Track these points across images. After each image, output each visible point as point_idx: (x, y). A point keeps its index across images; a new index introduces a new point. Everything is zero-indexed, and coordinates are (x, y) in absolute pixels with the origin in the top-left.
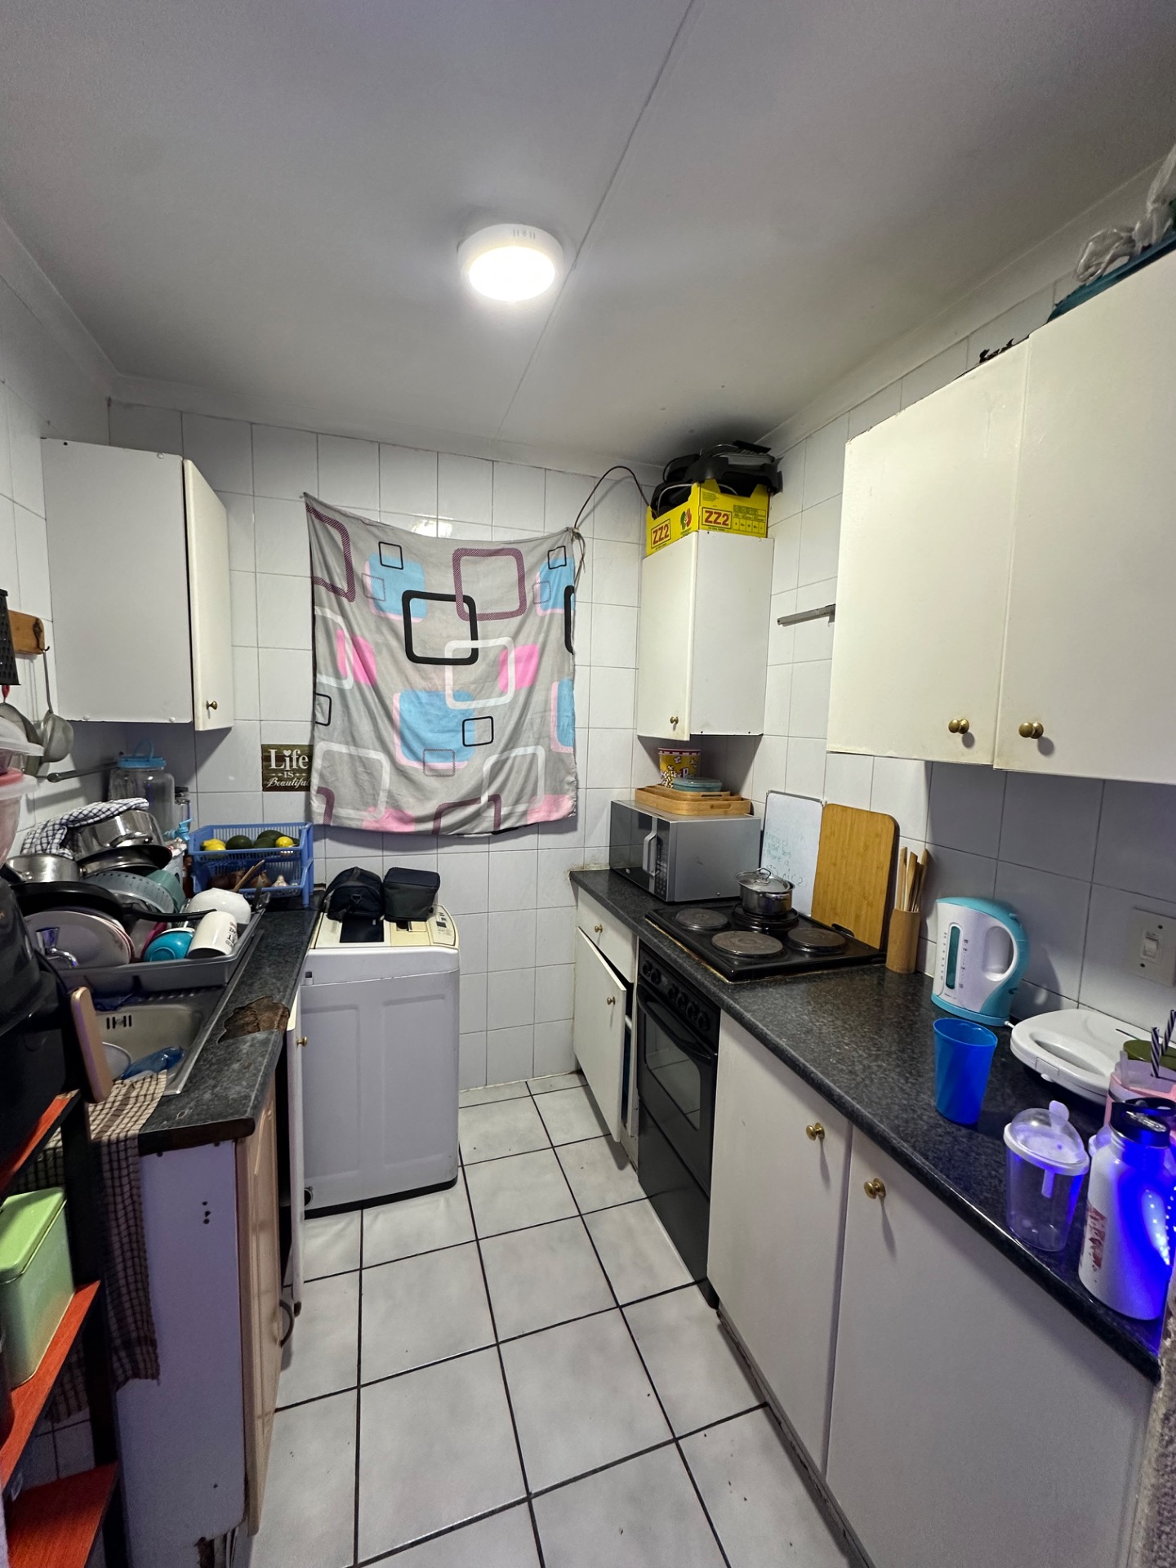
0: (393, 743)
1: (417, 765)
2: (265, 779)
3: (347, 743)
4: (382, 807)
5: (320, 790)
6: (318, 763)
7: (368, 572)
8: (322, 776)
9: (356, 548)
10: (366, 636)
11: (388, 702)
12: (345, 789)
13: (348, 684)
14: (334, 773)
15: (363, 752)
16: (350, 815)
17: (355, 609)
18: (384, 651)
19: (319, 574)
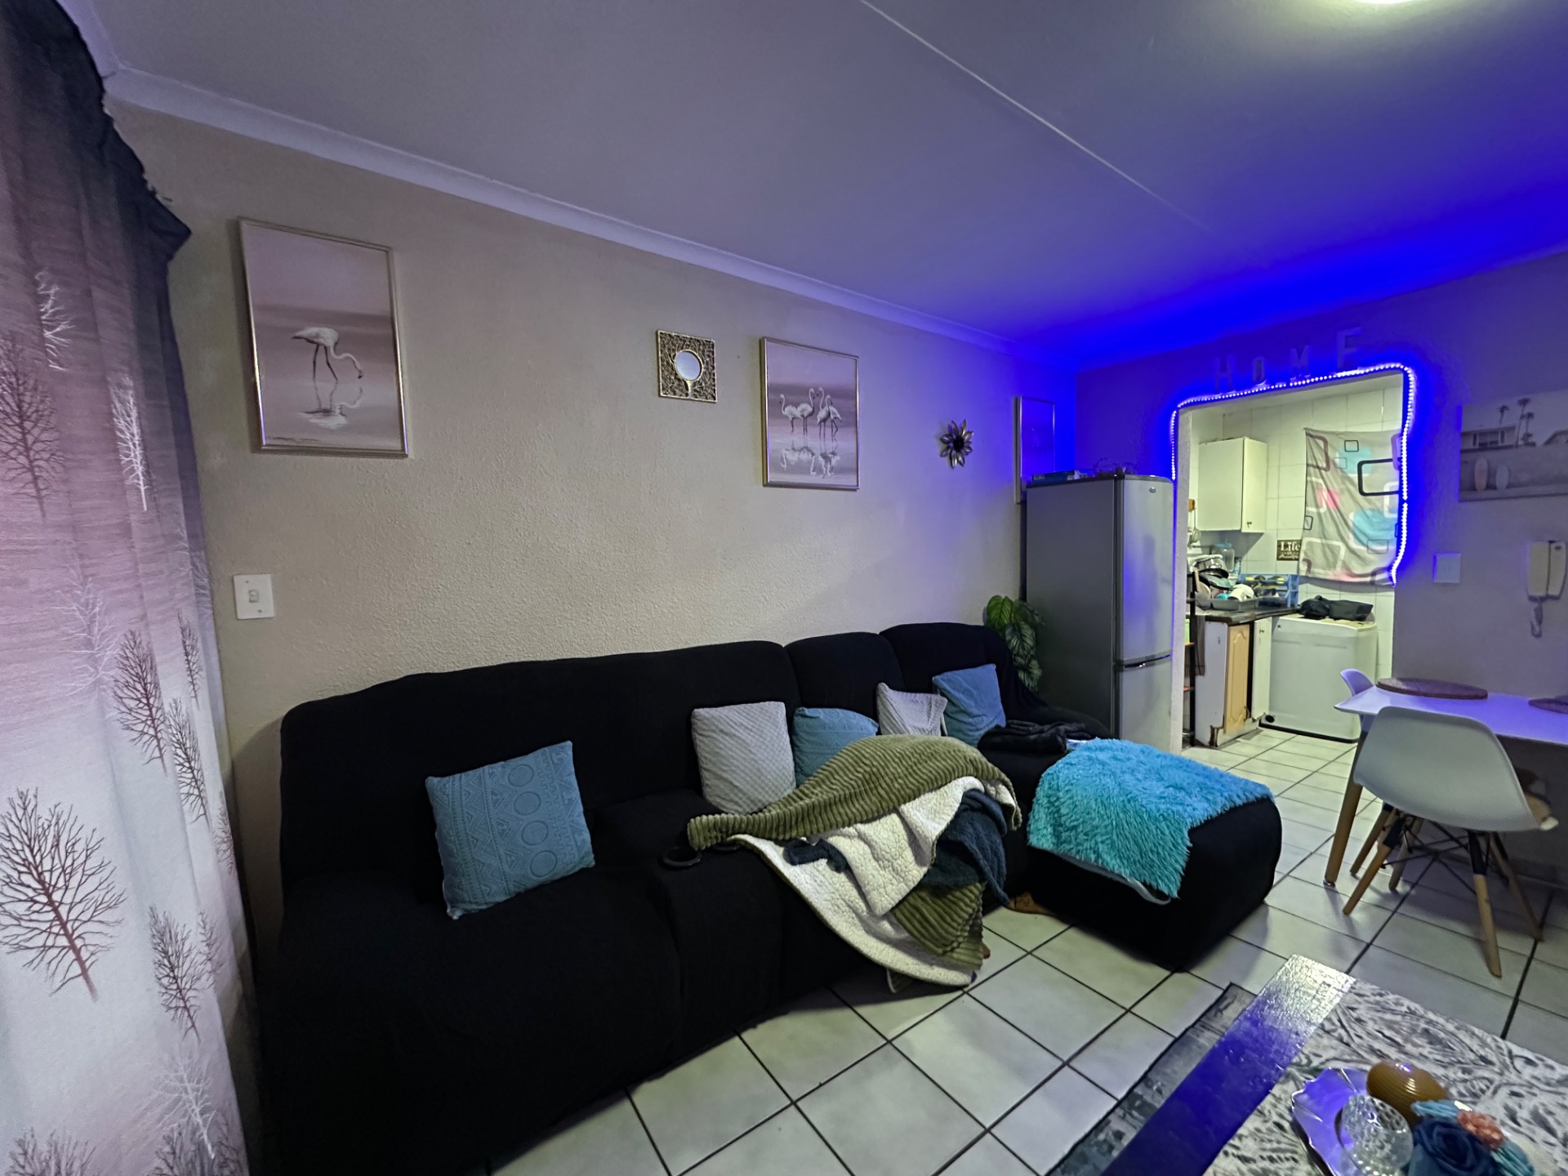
0: (1349, 538)
1: (1363, 548)
2: (1278, 554)
3: (1321, 538)
4: (1339, 568)
5: (1304, 560)
6: (1304, 547)
7: (1337, 455)
8: (1305, 553)
9: (1331, 446)
10: (1335, 487)
11: (1346, 518)
12: (1318, 558)
13: (1323, 510)
14: (1313, 552)
15: (1329, 542)
16: (1319, 572)
17: (1330, 476)
18: (1346, 493)
19: (1310, 462)
